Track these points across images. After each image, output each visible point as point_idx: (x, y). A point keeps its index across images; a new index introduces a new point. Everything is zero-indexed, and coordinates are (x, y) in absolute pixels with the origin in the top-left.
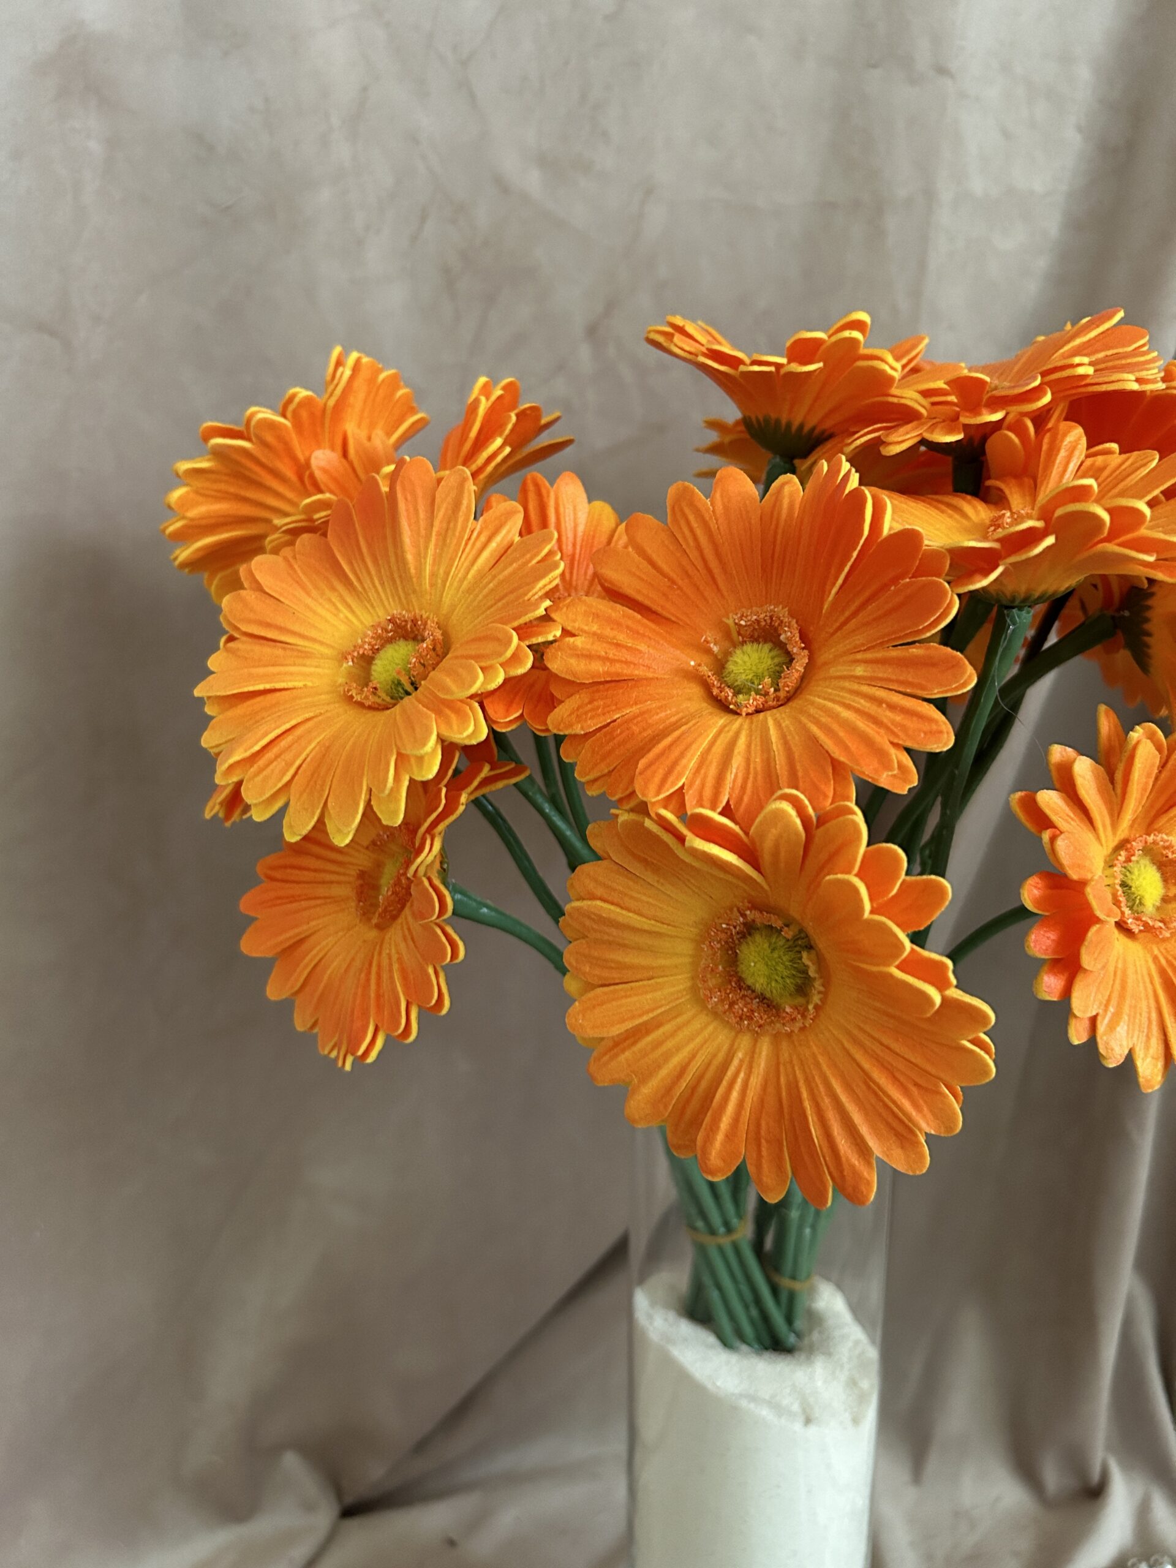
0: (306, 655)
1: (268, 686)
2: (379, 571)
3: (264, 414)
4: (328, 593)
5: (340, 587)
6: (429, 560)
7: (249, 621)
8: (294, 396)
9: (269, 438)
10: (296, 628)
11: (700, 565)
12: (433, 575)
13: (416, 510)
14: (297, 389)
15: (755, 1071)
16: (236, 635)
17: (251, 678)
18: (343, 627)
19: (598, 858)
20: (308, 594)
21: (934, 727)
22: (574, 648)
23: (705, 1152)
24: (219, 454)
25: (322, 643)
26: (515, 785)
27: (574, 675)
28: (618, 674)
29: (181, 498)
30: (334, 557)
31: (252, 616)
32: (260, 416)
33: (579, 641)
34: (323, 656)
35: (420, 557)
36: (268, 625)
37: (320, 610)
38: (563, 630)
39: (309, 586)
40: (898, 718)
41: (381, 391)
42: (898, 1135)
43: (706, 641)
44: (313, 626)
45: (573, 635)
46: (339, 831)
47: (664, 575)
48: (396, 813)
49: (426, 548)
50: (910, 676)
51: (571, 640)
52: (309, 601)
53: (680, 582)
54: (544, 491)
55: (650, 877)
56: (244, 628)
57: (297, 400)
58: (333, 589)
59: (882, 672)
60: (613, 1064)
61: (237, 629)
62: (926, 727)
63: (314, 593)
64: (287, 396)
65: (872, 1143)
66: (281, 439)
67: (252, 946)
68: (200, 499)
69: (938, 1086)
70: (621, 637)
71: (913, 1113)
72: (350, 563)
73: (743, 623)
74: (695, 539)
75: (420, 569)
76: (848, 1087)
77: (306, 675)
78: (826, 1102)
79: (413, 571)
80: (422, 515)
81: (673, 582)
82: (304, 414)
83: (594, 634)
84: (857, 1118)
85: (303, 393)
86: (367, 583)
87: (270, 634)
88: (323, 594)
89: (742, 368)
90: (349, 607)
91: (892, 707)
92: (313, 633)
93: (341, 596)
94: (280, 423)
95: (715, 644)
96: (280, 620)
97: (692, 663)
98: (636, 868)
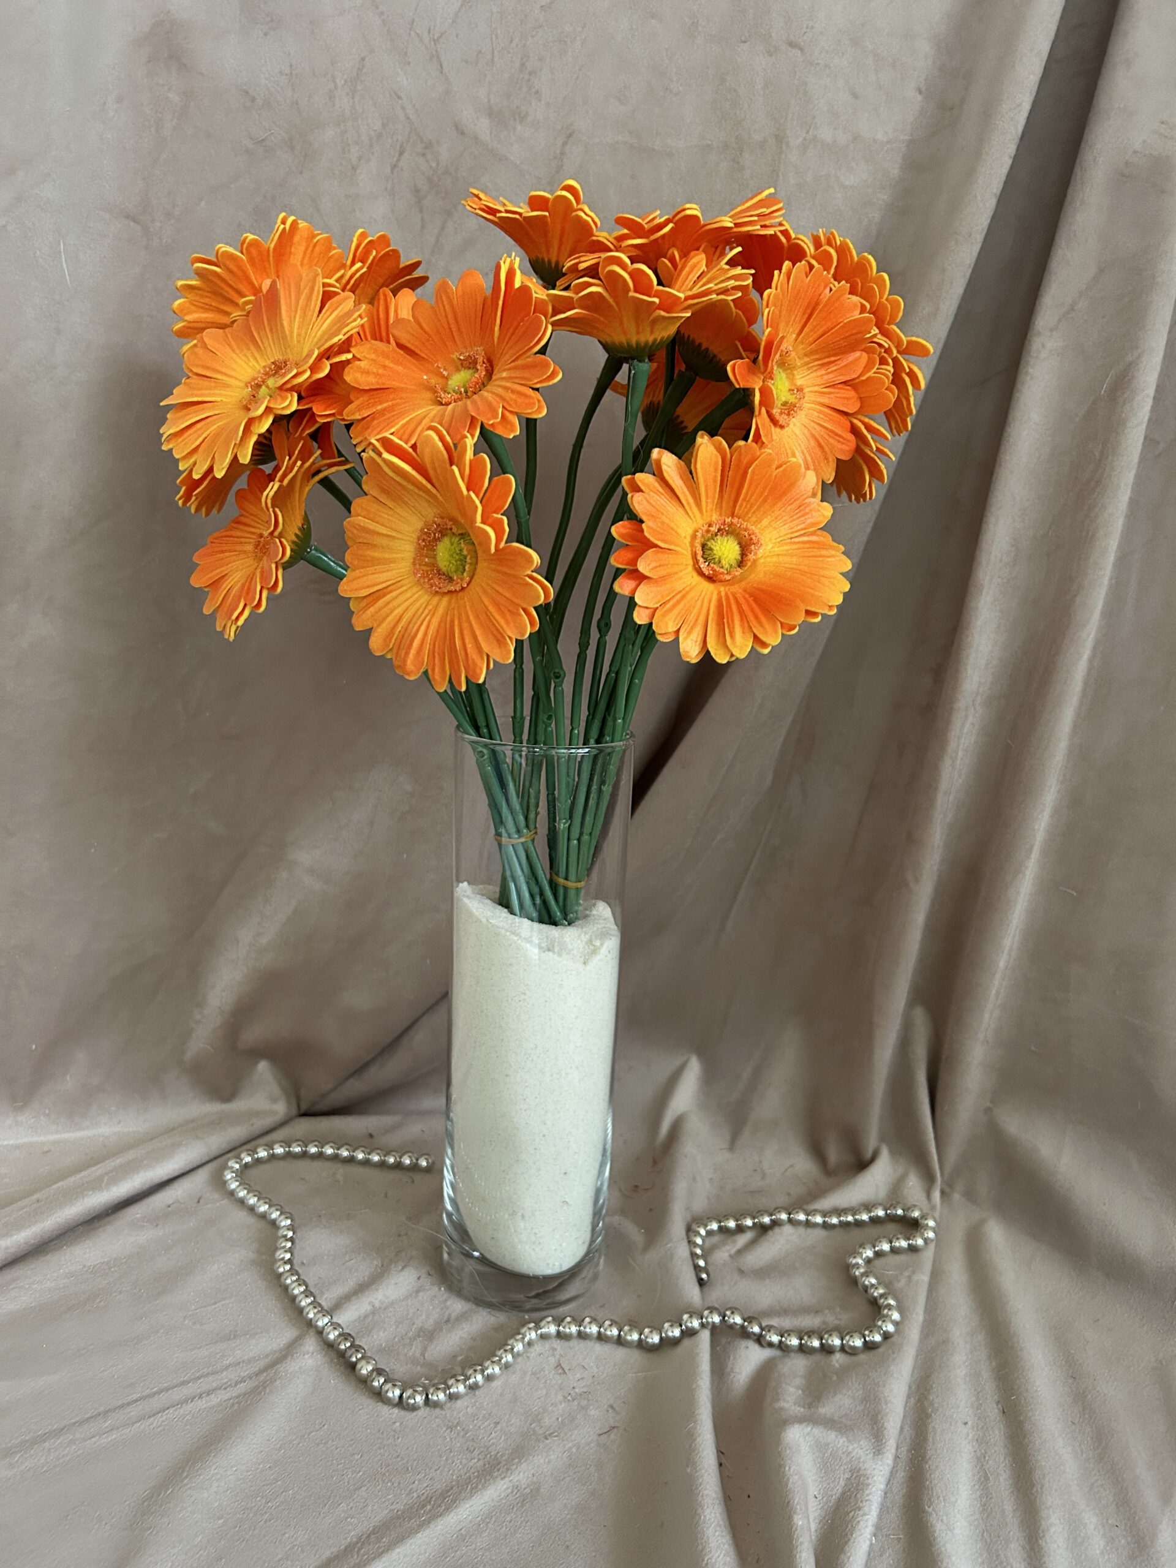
0: (226, 386)
1: (200, 399)
2: (272, 336)
3: (225, 248)
4: (245, 351)
5: (252, 348)
6: (296, 326)
7: (198, 366)
8: (246, 238)
9: (232, 266)
10: (223, 370)
11: (446, 327)
12: (299, 335)
13: (290, 294)
14: (248, 234)
15: (436, 615)
16: (190, 374)
17: (192, 395)
18: (250, 370)
19: (366, 494)
20: (234, 351)
21: (531, 401)
22: (359, 367)
23: (405, 661)
24: (200, 274)
25: (236, 379)
26: (346, 470)
27: (359, 384)
28: (384, 384)
29: (179, 305)
30: (251, 332)
31: (200, 363)
32: (224, 249)
33: (362, 364)
34: (237, 387)
35: (291, 323)
36: (208, 368)
37: (240, 361)
38: (354, 356)
39: (235, 347)
40: (514, 397)
41: (317, 248)
42: (498, 641)
43: (438, 367)
44: (234, 370)
45: (359, 360)
46: (218, 470)
47: (426, 332)
48: (246, 455)
49: (295, 317)
50: (526, 374)
51: (358, 363)
52: (233, 355)
53: (433, 337)
54: (389, 300)
55: (390, 504)
56: (195, 370)
57: (247, 241)
58: (249, 349)
59: (517, 374)
60: (364, 615)
61: (191, 371)
62: (527, 401)
63: (238, 351)
64: (242, 238)
65: (483, 645)
66: (239, 267)
67: (197, 581)
68: (193, 308)
69: (518, 610)
70: (387, 363)
71: (505, 626)
72: (259, 333)
73: (462, 358)
74: (445, 310)
75: (292, 332)
76: (477, 617)
77: (221, 395)
78: (465, 625)
79: (287, 332)
80: (293, 297)
81: (430, 336)
82: (254, 252)
83: (372, 360)
84: (478, 632)
85: (251, 237)
86: (266, 344)
87: (208, 374)
88: (242, 351)
89: (498, 215)
90: (256, 359)
91: (513, 391)
92: (233, 373)
93: (252, 353)
94: (238, 257)
95: (445, 370)
96: (214, 365)
97: (425, 377)
98: (383, 498)
